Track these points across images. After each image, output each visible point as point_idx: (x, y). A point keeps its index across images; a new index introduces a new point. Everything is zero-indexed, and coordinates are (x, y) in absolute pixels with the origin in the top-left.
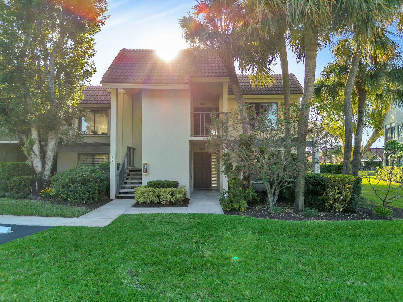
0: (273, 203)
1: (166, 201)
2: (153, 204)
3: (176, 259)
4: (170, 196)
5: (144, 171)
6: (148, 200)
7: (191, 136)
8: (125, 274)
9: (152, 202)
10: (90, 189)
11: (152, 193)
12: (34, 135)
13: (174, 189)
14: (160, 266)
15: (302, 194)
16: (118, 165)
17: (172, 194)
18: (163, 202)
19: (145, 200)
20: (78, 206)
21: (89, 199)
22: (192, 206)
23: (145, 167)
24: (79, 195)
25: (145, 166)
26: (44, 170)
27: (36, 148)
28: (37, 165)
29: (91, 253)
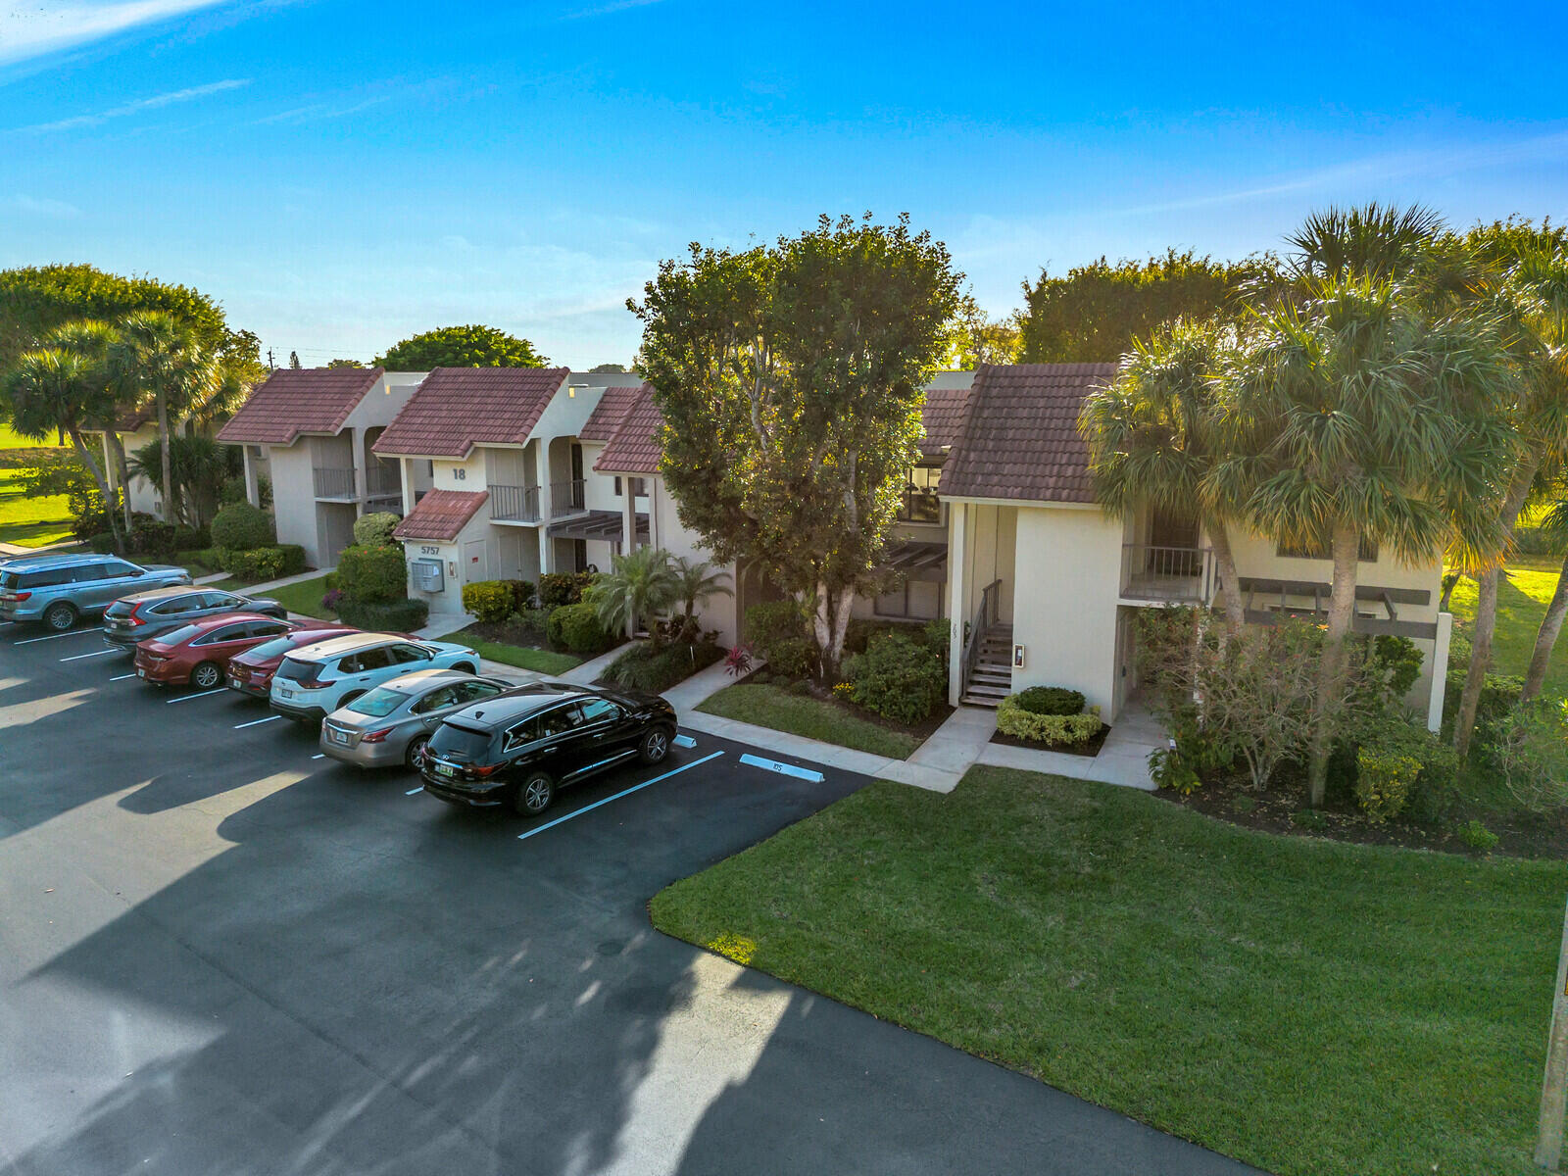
0: (1262, 781)
1: (1054, 740)
2: (1028, 743)
3: (1042, 871)
4: (1063, 733)
5: (1016, 660)
6: (1020, 733)
7: (1122, 596)
8: (978, 881)
9: (1028, 737)
10: (917, 701)
11: (1029, 722)
12: (822, 591)
13: (1072, 718)
14: (1020, 877)
15: (1319, 775)
16: (966, 625)
17: (1068, 729)
18: (1049, 742)
19: (1014, 732)
20: (899, 731)
21: (914, 716)
22: (1106, 756)
23: (1019, 654)
24: (900, 709)
25: (1020, 651)
26: (833, 644)
27: (822, 609)
28: (823, 634)
29: (938, 841)
